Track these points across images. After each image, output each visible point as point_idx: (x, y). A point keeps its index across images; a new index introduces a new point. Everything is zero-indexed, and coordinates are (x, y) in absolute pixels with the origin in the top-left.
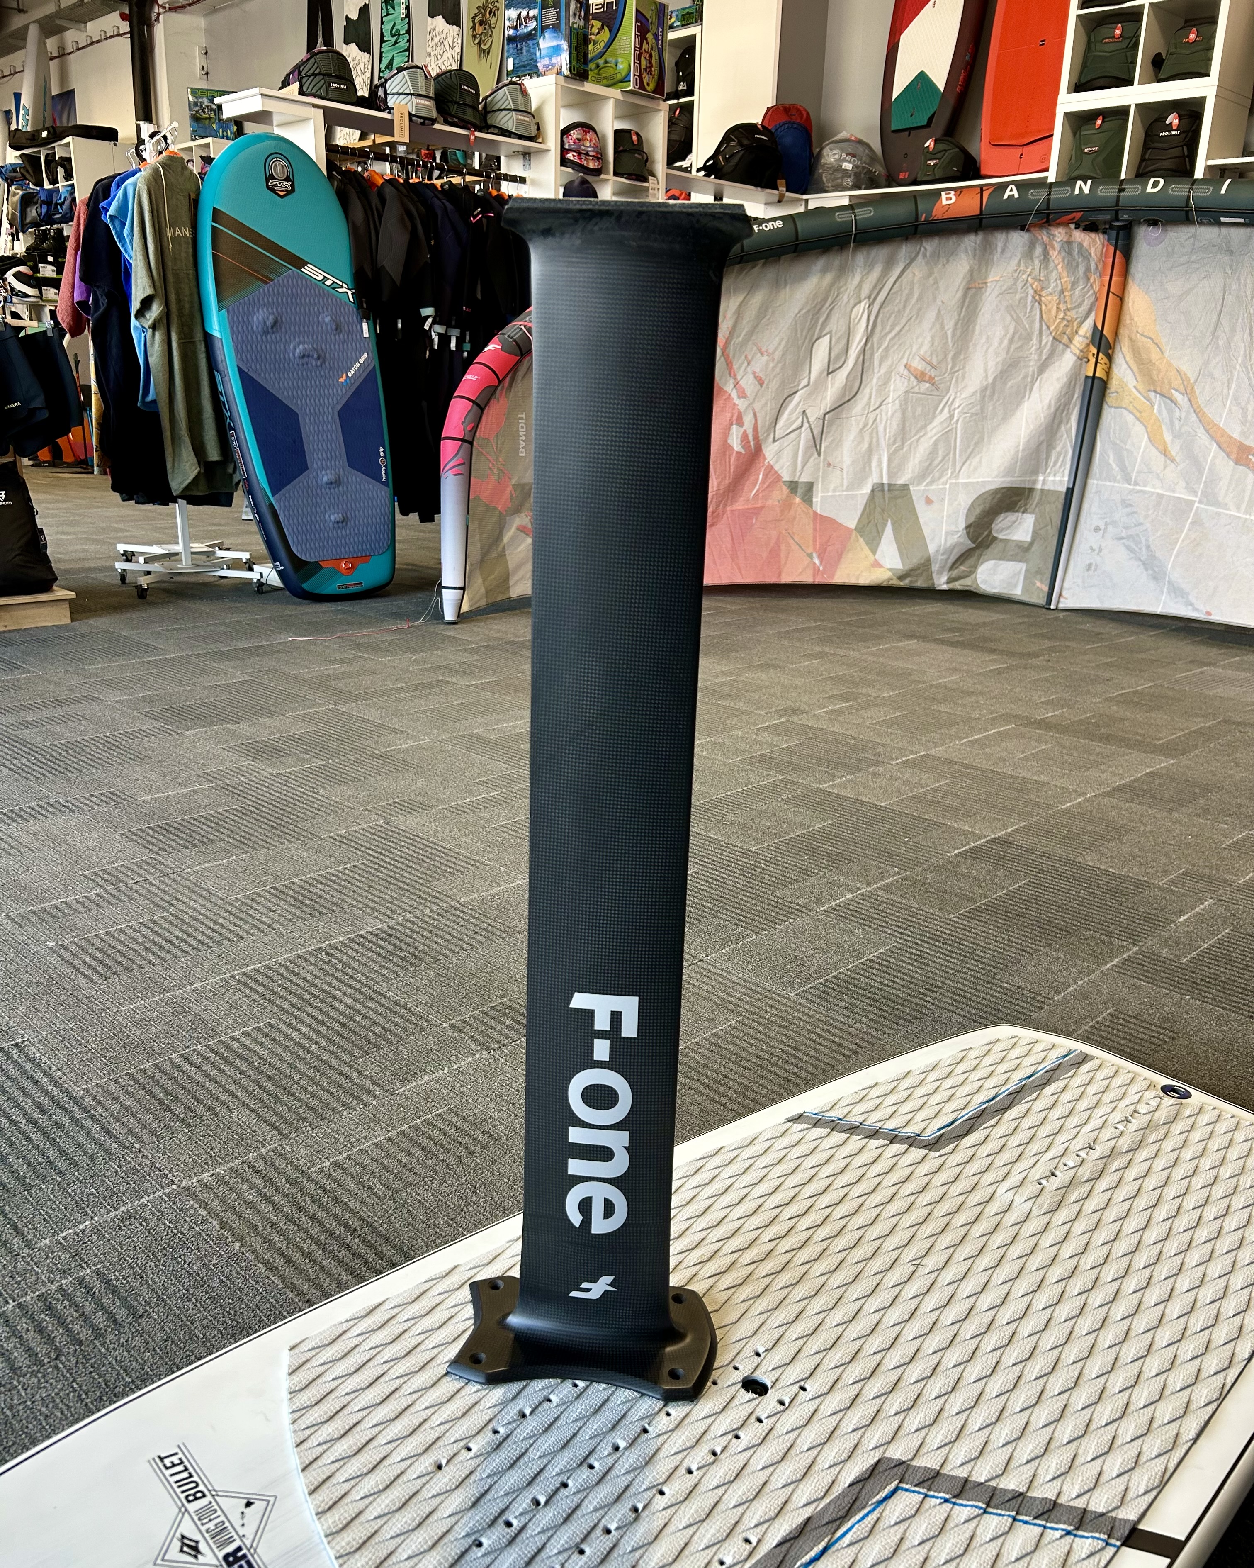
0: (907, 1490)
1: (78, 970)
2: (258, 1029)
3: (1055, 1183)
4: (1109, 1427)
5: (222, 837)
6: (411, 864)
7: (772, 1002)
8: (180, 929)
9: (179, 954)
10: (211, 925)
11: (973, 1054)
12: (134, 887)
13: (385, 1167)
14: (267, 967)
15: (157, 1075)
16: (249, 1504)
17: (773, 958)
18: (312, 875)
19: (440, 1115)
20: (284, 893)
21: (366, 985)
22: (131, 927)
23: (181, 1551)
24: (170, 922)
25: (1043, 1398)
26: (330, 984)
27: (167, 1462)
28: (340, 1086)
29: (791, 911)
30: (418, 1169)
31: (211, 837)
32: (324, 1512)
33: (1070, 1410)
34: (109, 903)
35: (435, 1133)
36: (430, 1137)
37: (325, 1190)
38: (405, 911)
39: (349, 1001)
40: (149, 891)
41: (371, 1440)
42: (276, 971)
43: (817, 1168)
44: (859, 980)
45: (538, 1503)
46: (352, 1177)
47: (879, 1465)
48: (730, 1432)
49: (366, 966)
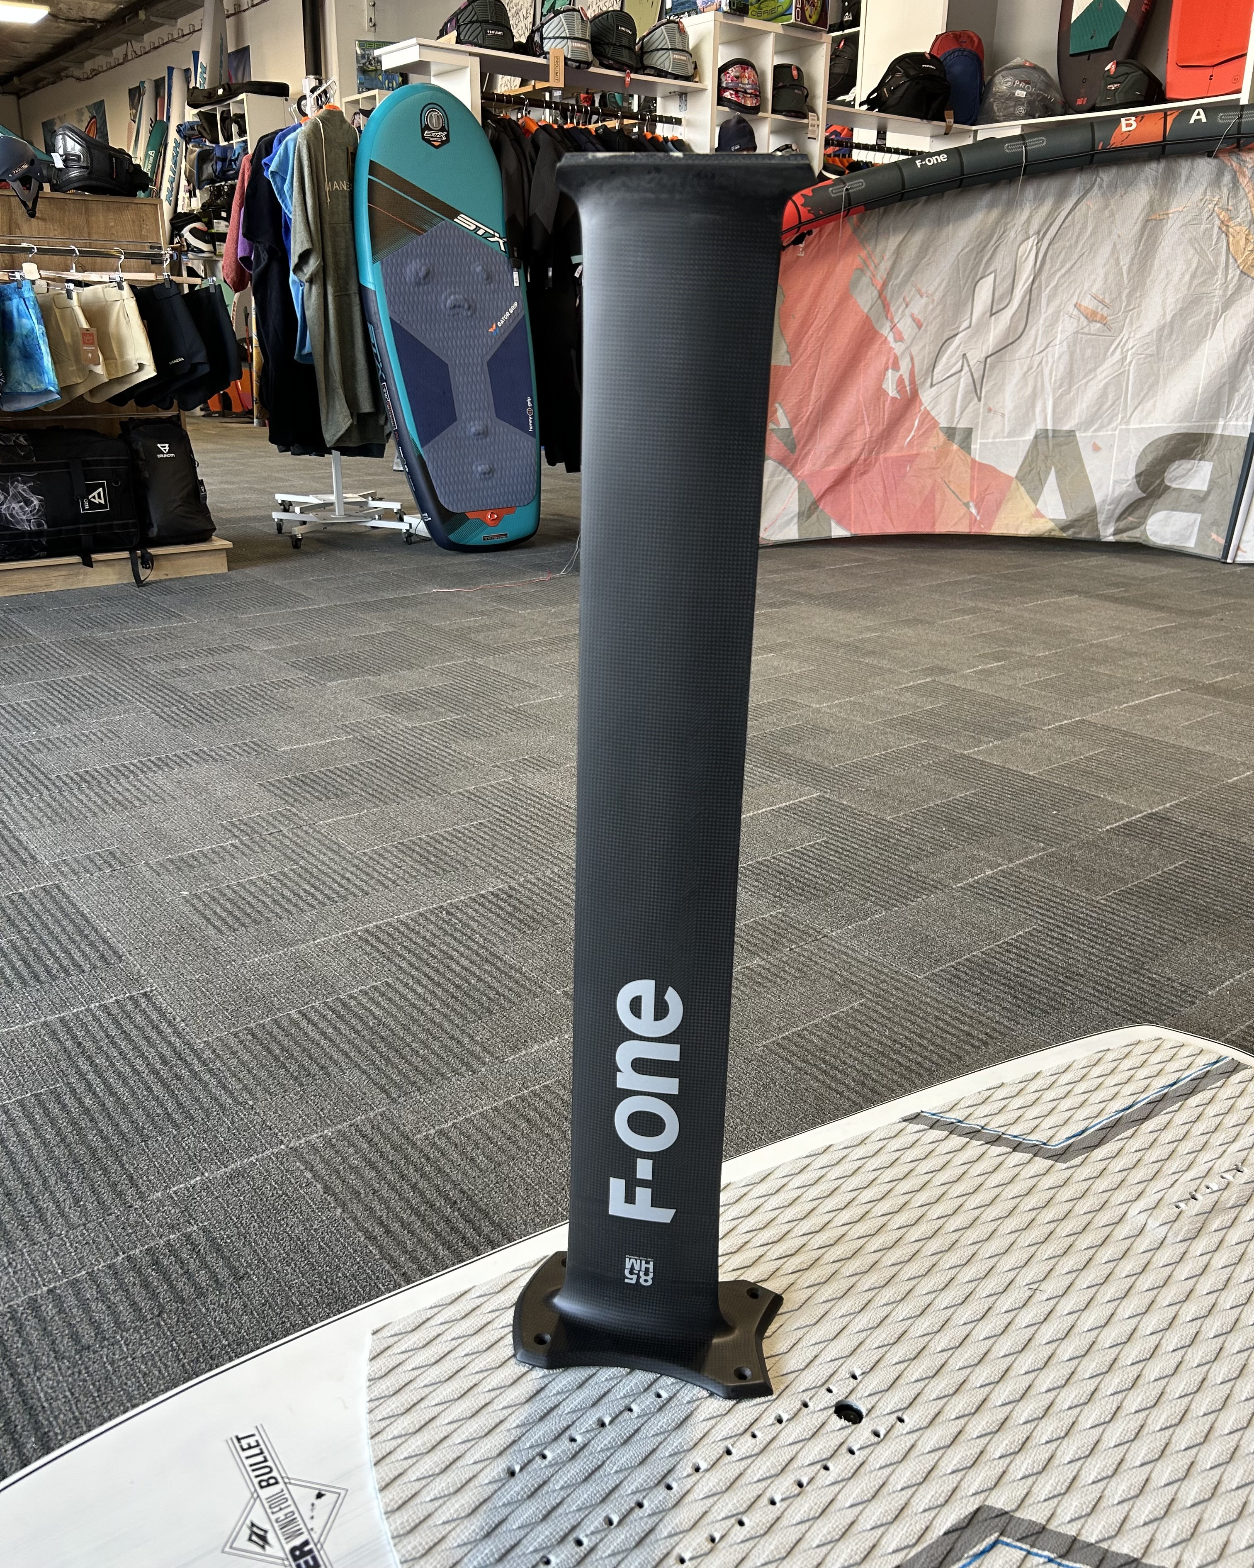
0: (1007, 1544)
1: (208, 920)
2: (376, 988)
3: (1194, 1208)
4: (1240, 1492)
5: (356, 790)
6: (536, 823)
7: (899, 985)
8: (309, 882)
9: (306, 907)
10: (339, 879)
11: (1110, 1056)
12: (268, 838)
13: (489, 1138)
14: (389, 924)
15: (276, 1031)
16: (319, 1496)
17: (903, 937)
18: (439, 831)
19: (547, 1086)
20: (410, 849)
21: (483, 947)
22: (262, 878)
23: (250, 1540)
24: (300, 875)
25: (1167, 1452)
26: (448, 945)
27: (244, 1443)
28: (451, 1051)
29: (925, 887)
30: (522, 1142)
31: (345, 790)
32: (393, 1511)
33: (1197, 1468)
34: (243, 853)
35: (541, 1105)
36: (536, 1110)
37: (428, 1159)
38: (527, 871)
39: (466, 963)
40: (282, 843)
41: (446, 1438)
42: (397, 929)
43: (931, 1175)
44: (994, 965)
45: (611, 1523)
46: (456, 1145)
47: (979, 1514)
48: (818, 1462)
49: (485, 927)
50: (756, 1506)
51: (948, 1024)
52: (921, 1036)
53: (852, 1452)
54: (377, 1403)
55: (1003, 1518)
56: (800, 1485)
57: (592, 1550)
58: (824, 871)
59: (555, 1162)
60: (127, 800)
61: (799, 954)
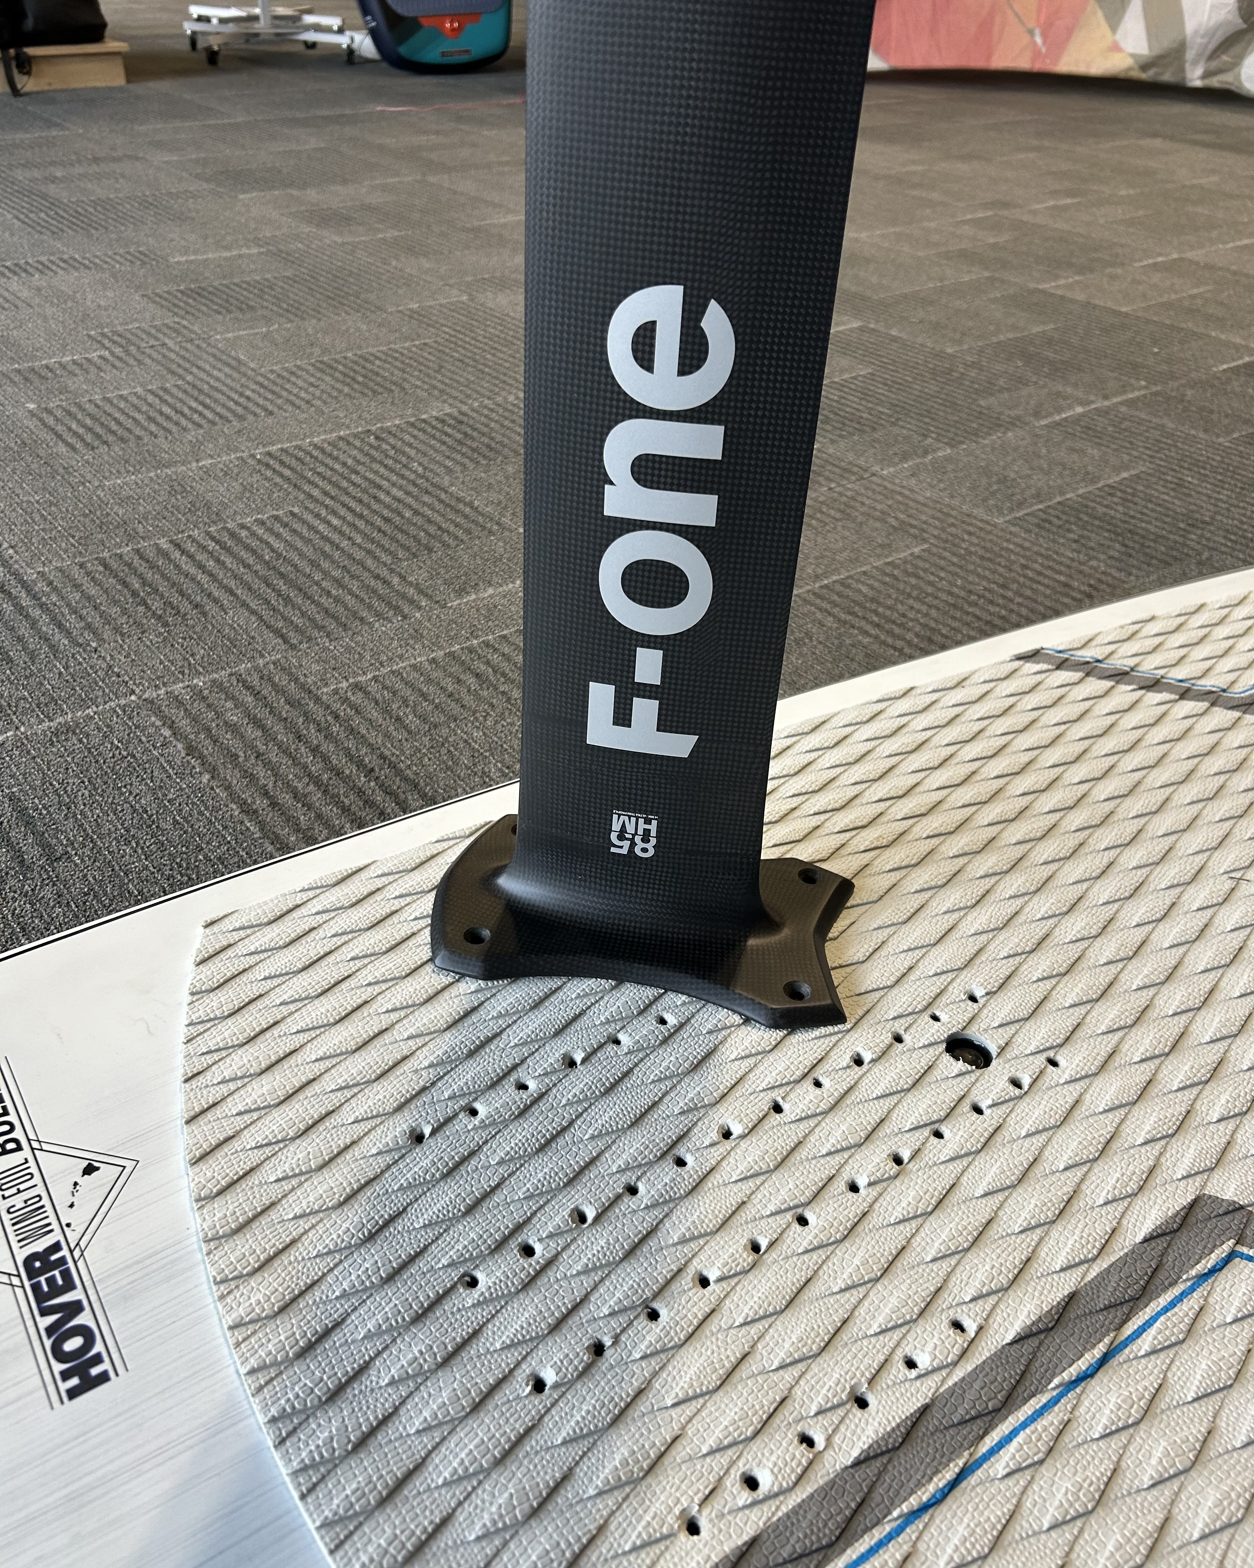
1: (59, 436)
2: (276, 518)
5: (265, 304)
7: (971, 529)
8: (196, 399)
9: (190, 426)
10: (236, 397)
12: (148, 351)
13: (424, 696)
14: (300, 448)
15: (137, 561)
16: (89, 1170)
17: (974, 477)
18: (370, 350)
19: (504, 637)
20: (332, 367)
21: (422, 477)
22: (135, 394)
24: (185, 392)
26: (376, 472)
28: (374, 591)
29: (997, 424)
30: (468, 700)
31: (252, 304)
32: (210, 1198)
34: (114, 366)
35: (496, 658)
36: (488, 663)
37: (337, 717)
38: (484, 396)
39: (400, 494)
40: (164, 356)
41: (310, 1082)
42: (309, 453)
43: (1063, 727)
44: (1094, 508)
45: (582, 1218)
46: (377, 703)
47: (1197, 1209)
48: (926, 1125)
49: (425, 454)
50: (826, 1194)
51: (1040, 573)
52: (1004, 586)
53: (978, 1110)
54: (201, 1027)
55: (1238, 1215)
56: (898, 1161)
57: (550, 1263)
58: (870, 405)
61: (840, 494)
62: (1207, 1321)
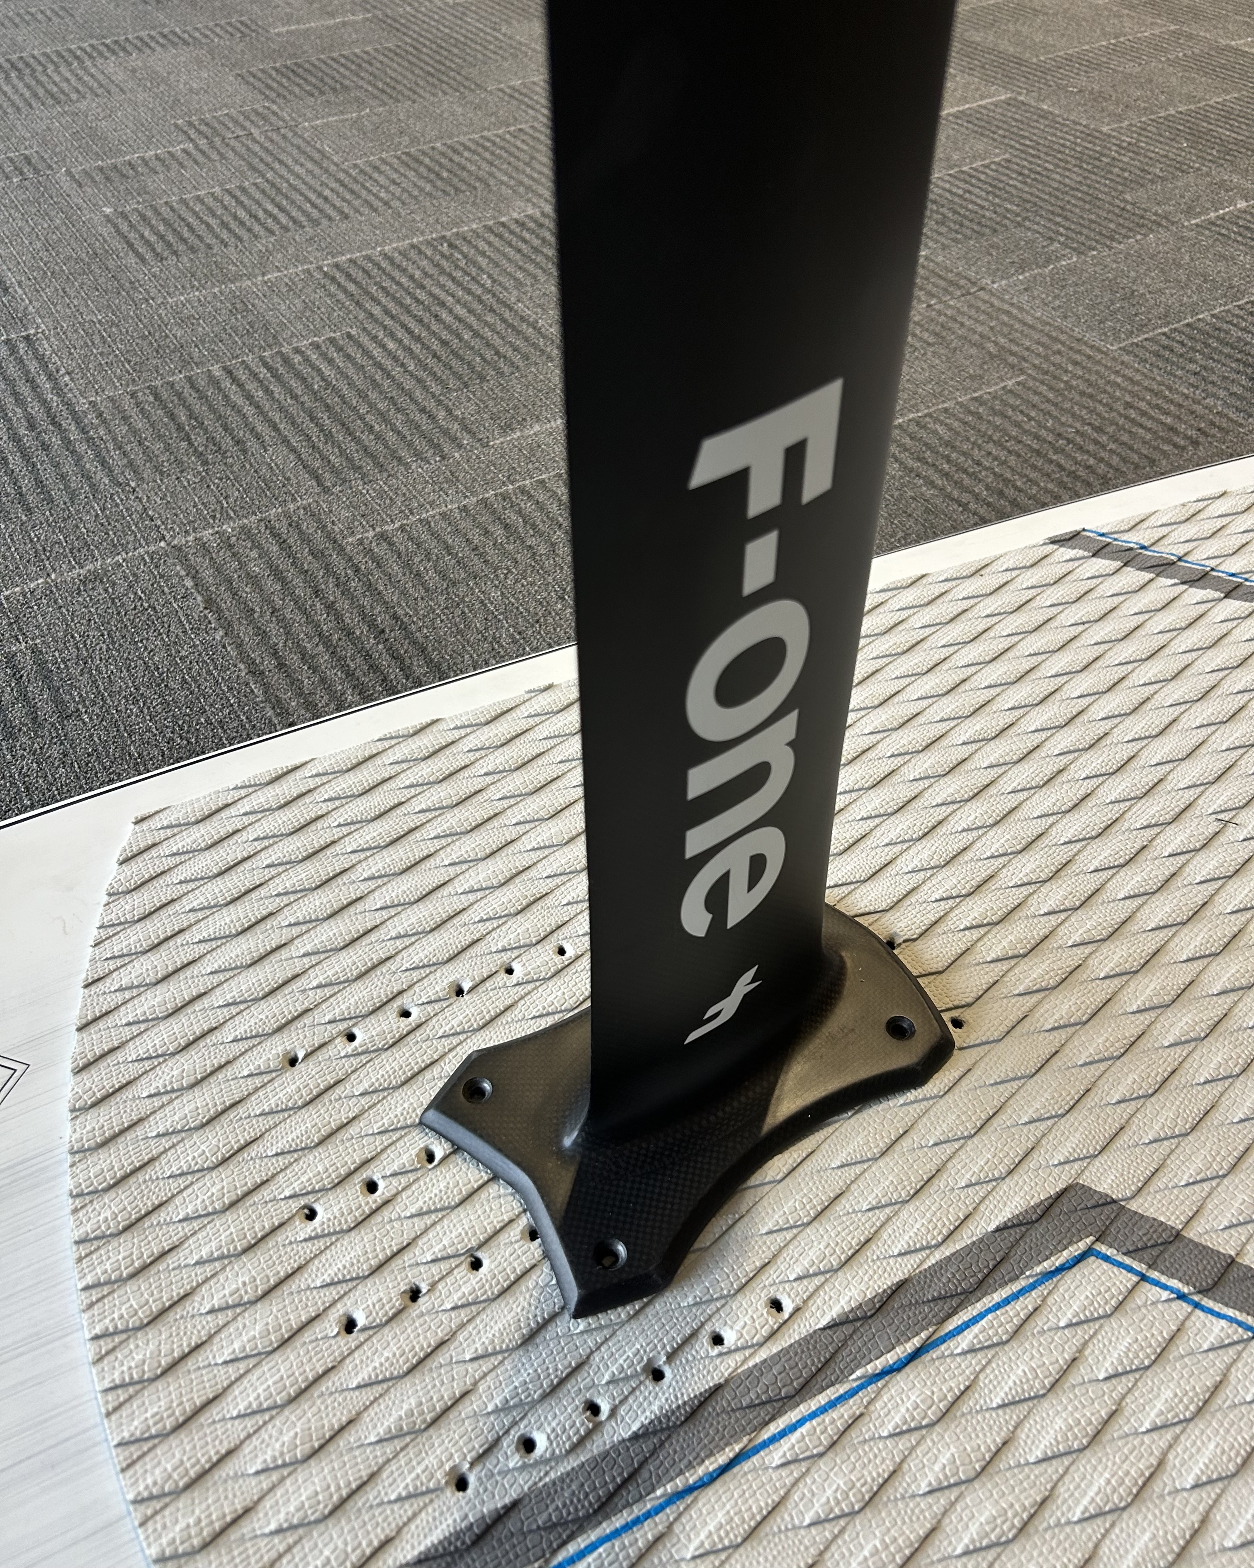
0: (1107, 1259)
1: (131, 246)
2: (332, 341)
5: (361, 83)
7: (1078, 358)
8: (273, 200)
9: (262, 233)
10: (313, 197)
12: (232, 142)
13: (448, 548)
14: (369, 258)
15: (187, 391)
17: (1097, 292)
18: (462, 139)
19: (542, 482)
20: (418, 161)
21: (489, 292)
22: (213, 194)
24: (263, 192)
26: (442, 287)
28: (418, 427)
29: (1140, 224)
30: (492, 554)
31: (347, 82)
34: (196, 162)
35: (528, 507)
36: (520, 513)
37: (357, 570)
39: (462, 312)
40: (248, 149)
41: (199, 997)
42: (377, 265)
44: (1227, 332)
46: (399, 557)
47: (1065, 1200)
49: (497, 265)
51: (1144, 414)
52: (1099, 430)
55: (1107, 1210)
57: (389, 1202)
58: (997, 200)
59: (532, 584)
60: (63, 92)
61: (940, 313)
62: (1039, 1322)
